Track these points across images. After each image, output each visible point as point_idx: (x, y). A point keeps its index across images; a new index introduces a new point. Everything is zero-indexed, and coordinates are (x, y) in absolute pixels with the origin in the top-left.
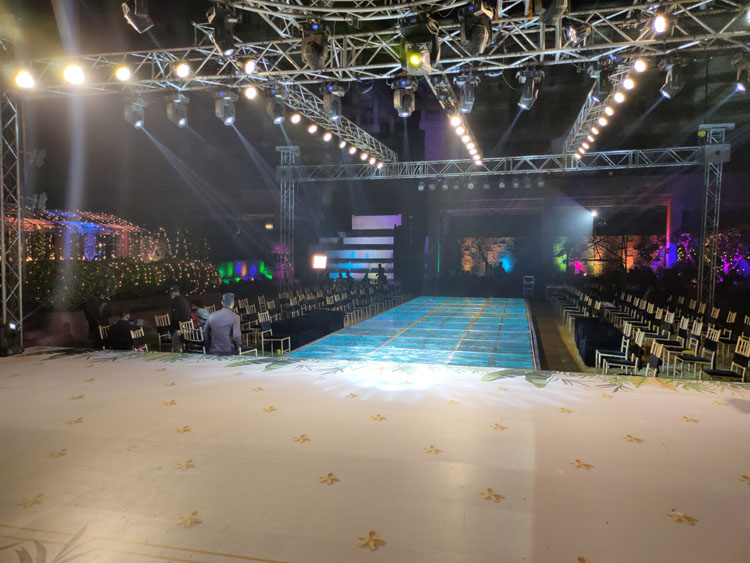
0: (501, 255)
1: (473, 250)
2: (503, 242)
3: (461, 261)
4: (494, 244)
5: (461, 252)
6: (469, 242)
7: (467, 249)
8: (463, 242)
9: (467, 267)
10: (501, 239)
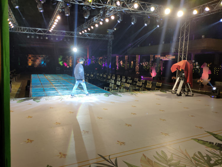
0: (41, 61)
1: (32, 59)
2: (42, 56)
3: (27, 62)
4: (39, 57)
5: (27, 59)
6: (30, 56)
7: (30, 58)
8: (28, 56)
9: (30, 64)
10: (41, 55)
